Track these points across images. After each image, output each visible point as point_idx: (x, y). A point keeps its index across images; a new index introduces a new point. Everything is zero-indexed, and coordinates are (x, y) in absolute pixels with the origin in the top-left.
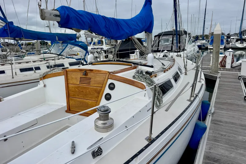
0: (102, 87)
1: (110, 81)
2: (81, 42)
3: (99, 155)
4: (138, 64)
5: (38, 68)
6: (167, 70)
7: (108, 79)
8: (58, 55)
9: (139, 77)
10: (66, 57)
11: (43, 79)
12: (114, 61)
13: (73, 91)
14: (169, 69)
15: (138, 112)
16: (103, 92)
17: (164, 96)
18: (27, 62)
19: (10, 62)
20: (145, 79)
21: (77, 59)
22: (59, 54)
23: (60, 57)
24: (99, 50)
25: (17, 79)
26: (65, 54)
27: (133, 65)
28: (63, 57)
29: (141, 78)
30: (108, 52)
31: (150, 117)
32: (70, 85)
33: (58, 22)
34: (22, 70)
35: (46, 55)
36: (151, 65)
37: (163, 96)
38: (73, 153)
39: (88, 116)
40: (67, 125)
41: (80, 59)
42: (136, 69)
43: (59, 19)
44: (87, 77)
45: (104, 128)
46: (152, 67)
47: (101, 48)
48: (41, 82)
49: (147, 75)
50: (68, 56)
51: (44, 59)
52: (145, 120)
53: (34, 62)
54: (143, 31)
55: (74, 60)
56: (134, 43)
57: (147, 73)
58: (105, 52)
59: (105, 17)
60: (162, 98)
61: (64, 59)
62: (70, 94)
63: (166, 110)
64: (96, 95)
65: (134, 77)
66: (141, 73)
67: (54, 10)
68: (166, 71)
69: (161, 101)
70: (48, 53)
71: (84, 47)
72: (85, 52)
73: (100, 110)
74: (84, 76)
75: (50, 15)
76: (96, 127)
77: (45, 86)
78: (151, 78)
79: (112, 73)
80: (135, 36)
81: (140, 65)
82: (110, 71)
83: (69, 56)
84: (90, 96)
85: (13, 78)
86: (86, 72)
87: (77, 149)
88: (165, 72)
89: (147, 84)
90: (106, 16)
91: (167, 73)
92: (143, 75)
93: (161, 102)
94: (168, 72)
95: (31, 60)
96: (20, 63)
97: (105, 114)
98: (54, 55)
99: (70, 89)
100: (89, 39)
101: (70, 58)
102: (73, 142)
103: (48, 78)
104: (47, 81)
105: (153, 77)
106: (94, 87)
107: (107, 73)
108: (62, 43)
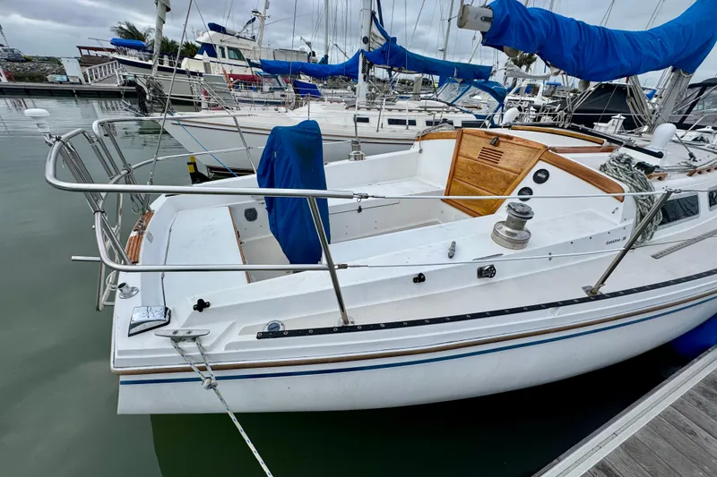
0: (520, 174)
1: (541, 165)
2: (496, 83)
3: (488, 276)
4: (621, 143)
5: (413, 123)
6: (700, 173)
7: (539, 159)
8: (448, 104)
9: (616, 170)
10: (461, 110)
11: (422, 140)
12: (563, 127)
13: (461, 170)
14: (709, 171)
15: (584, 238)
16: (519, 182)
17: (662, 226)
18: (400, 110)
19: (379, 107)
20: (632, 176)
21: (477, 116)
22: (450, 102)
23: (451, 108)
24: (525, 105)
25: (382, 134)
26: (460, 104)
27: (606, 143)
28: (456, 110)
29: (620, 173)
30: (543, 110)
31: (618, 253)
32: (460, 158)
33: (483, 33)
34: (392, 122)
35: (430, 103)
36: (657, 151)
37: (660, 225)
38: (451, 257)
39: (475, 216)
40: (437, 220)
41: (484, 117)
42: (610, 153)
43: (487, 26)
44: (497, 149)
45: (508, 240)
46: (659, 155)
47: (530, 102)
48: (417, 143)
49: (639, 171)
50: (464, 108)
51: (425, 109)
52: (605, 255)
53: (410, 111)
54: (668, 67)
55: (473, 118)
56: (629, 94)
57: (641, 165)
58: (538, 109)
59: (584, 23)
60: (656, 228)
61: (456, 112)
62: (457, 174)
63: (654, 257)
64: (503, 184)
65: (603, 167)
66: (625, 163)
67: (484, 6)
68: (696, 173)
69: (650, 234)
70: (433, 99)
71: (499, 95)
72: (497, 103)
73: (514, 210)
74: (491, 147)
75: (476, 18)
76: (495, 233)
77: (421, 151)
78: (648, 180)
79: (553, 149)
80: (639, 76)
81: (627, 146)
82: (549, 146)
83: (466, 109)
84: (489, 184)
85: (378, 131)
86: (497, 140)
87: (457, 253)
88: (690, 175)
89: (632, 188)
90: (587, 23)
91: (697, 178)
92: (629, 167)
93: (648, 237)
94: (700, 176)
95: (407, 107)
96: (390, 110)
97: (520, 218)
98: (442, 104)
99: (459, 164)
100: (510, 81)
101: (468, 112)
102: (454, 243)
103: (429, 139)
104: (426, 144)
105: (653, 179)
106: (504, 171)
107: (542, 148)
108: (461, 82)
